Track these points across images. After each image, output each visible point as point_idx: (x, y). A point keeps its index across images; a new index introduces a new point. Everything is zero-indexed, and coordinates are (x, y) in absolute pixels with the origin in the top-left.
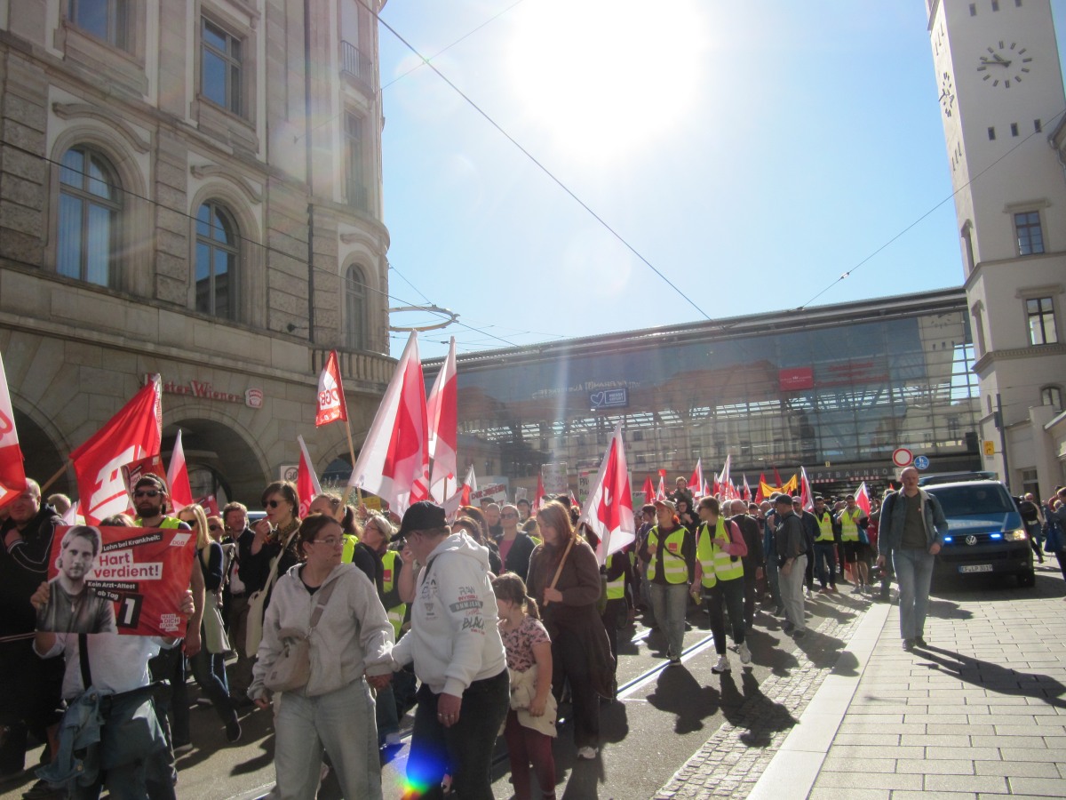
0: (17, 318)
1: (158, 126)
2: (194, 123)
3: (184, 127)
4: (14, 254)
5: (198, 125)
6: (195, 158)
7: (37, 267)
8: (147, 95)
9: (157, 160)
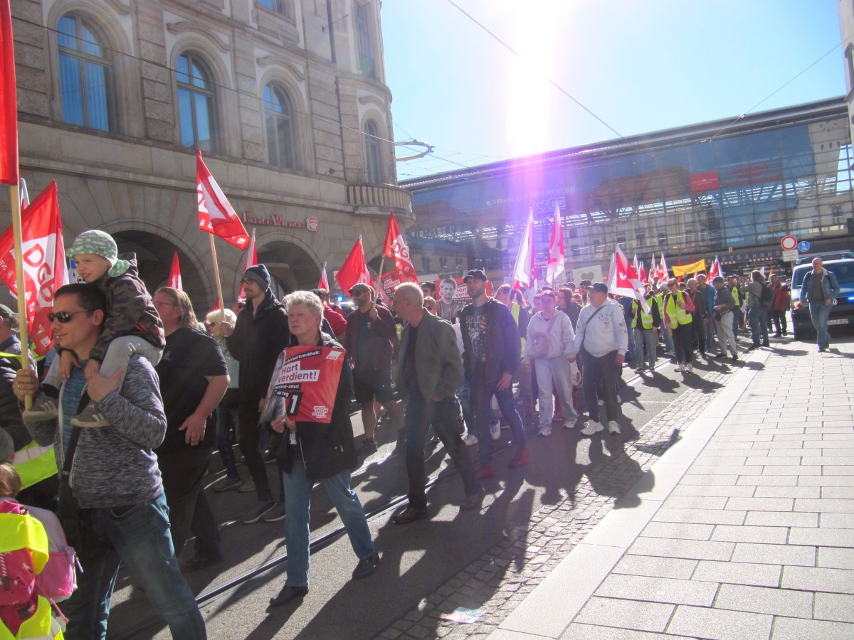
0: (164, 180)
1: (233, 31)
2: (255, 26)
3: (250, 30)
4: (157, 135)
5: (258, 27)
6: (259, 52)
7: (171, 143)
8: (224, 9)
9: (235, 56)
